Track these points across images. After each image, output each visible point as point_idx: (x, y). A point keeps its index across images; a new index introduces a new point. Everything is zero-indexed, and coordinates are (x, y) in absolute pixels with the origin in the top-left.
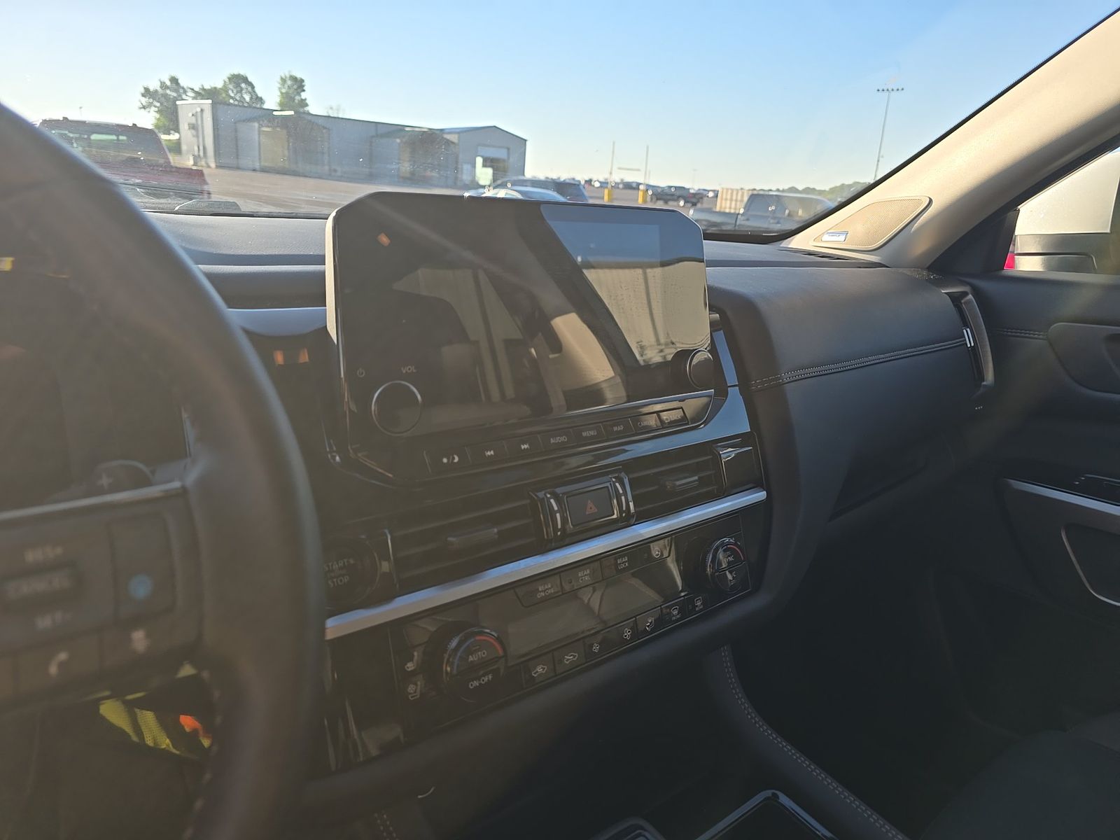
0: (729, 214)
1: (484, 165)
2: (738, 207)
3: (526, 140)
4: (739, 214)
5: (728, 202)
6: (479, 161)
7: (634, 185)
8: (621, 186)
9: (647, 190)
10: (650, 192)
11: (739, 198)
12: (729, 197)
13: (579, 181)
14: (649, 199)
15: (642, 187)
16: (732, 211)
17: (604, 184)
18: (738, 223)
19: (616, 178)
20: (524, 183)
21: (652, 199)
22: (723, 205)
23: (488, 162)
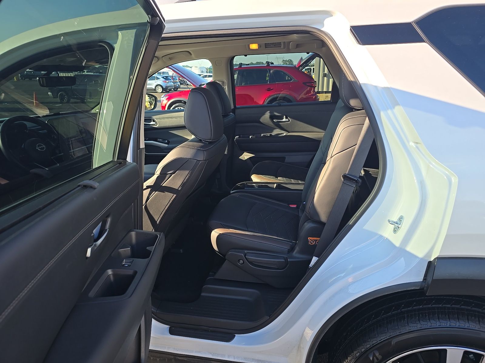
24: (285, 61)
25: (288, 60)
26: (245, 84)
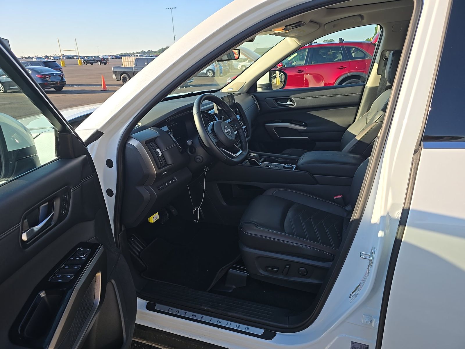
0: (129, 67)
2: (132, 64)
4: (133, 67)
5: (127, 62)
11: (131, 61)
12: (127, 61)
16: (130, 66)
18: (134, 71)
22: (125, 64)
24: (326, 41)
25: (330, 40)
26: (314, 63)
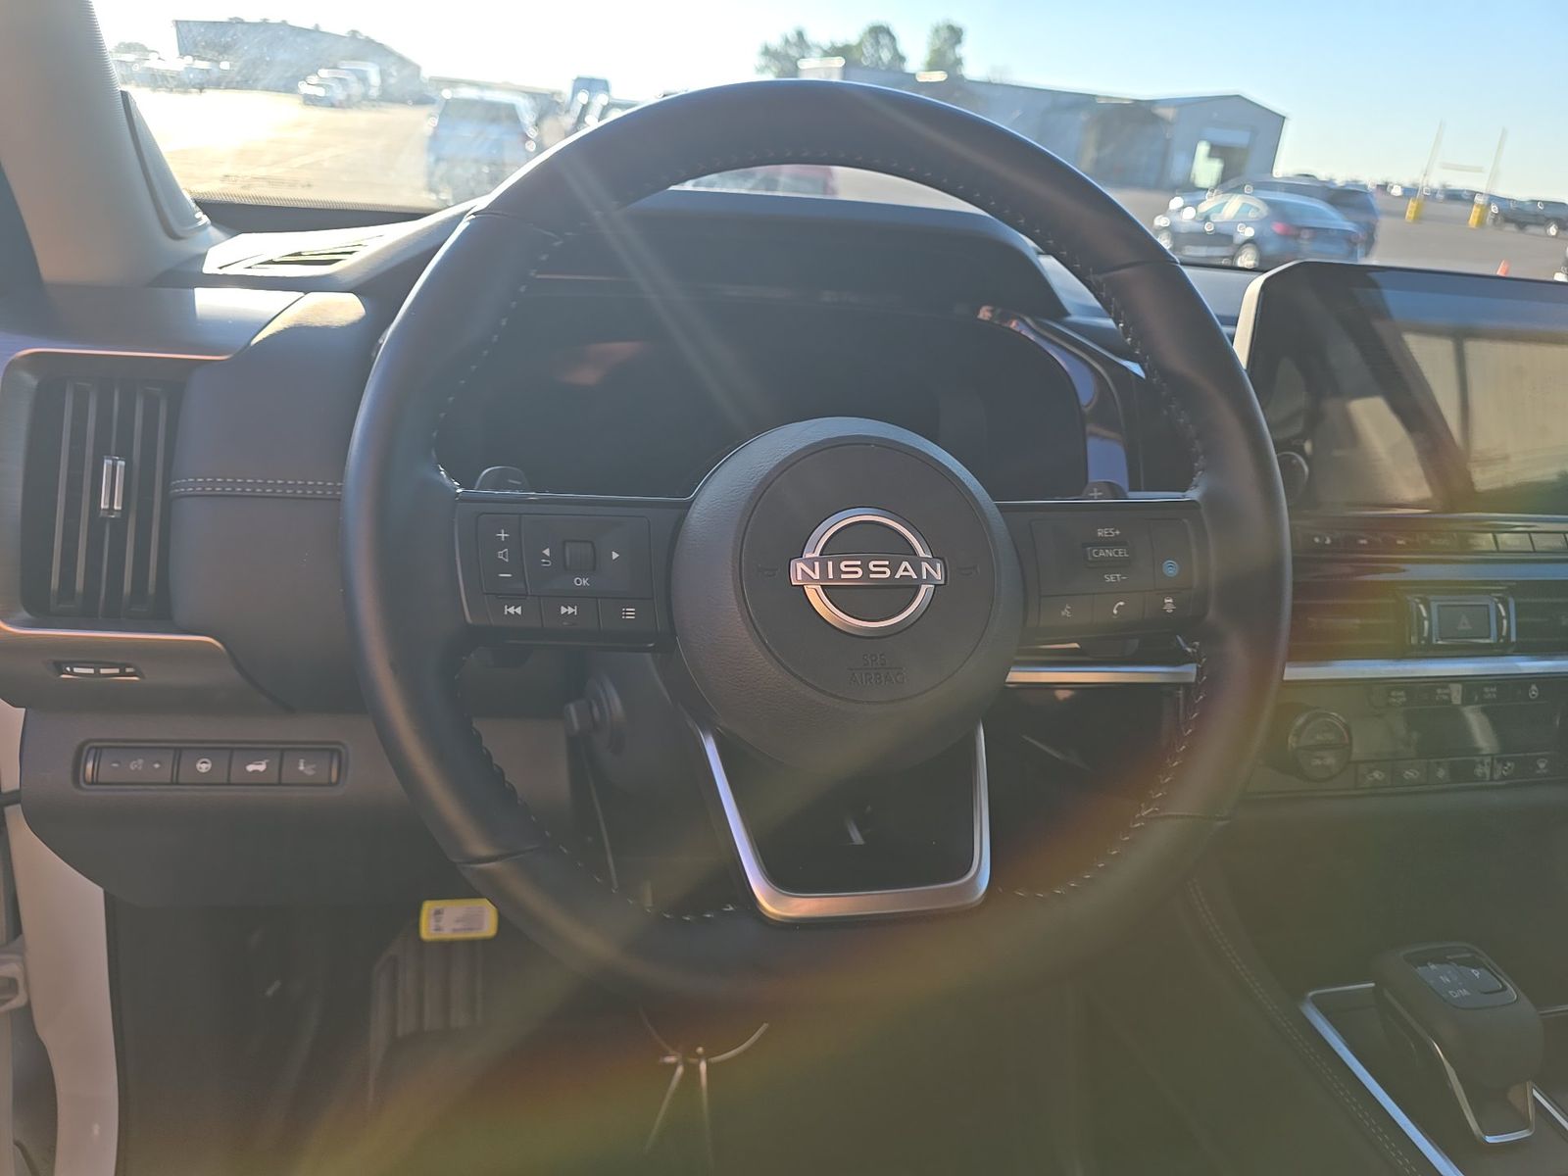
1: (1211, 155)
3: (1284, 118)
6: (1203, 148)
7: (1465, 195)
8: (1440, 196)
9: (1489, 205)
10: (1494, 209)
13: (1365, 186)
14: (1489, 220)
15: (1478, 199)
17: (1410, 192)
19: (1435, 182)
20: (1273, 186)
21: (1495, 220)
23: (1216, 151)
